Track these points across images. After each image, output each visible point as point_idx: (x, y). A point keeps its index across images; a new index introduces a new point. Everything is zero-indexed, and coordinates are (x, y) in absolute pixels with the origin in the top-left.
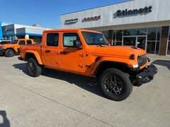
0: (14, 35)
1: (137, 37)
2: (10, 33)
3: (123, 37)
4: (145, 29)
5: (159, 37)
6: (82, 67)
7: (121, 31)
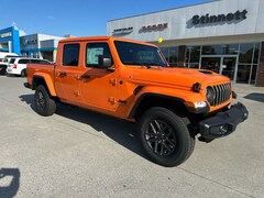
0: (37, 50)
1: (222, 57)
2: (32, 47)
3: (201, 56)
4: (236, 46)
5: (256, 56)
6: (113, 103)
7: (199, 47)
